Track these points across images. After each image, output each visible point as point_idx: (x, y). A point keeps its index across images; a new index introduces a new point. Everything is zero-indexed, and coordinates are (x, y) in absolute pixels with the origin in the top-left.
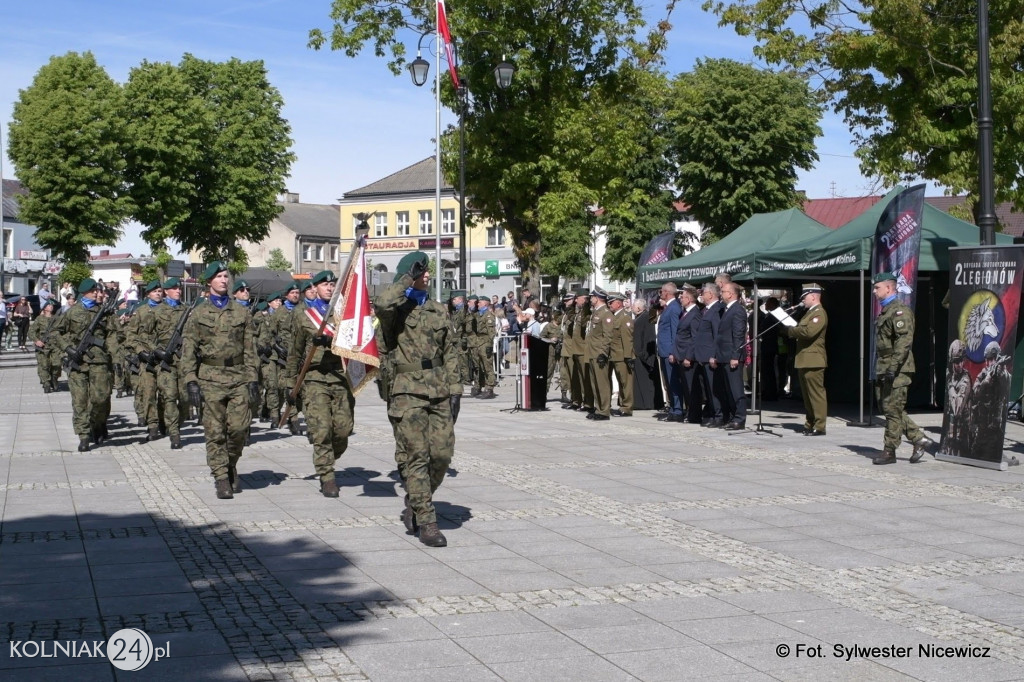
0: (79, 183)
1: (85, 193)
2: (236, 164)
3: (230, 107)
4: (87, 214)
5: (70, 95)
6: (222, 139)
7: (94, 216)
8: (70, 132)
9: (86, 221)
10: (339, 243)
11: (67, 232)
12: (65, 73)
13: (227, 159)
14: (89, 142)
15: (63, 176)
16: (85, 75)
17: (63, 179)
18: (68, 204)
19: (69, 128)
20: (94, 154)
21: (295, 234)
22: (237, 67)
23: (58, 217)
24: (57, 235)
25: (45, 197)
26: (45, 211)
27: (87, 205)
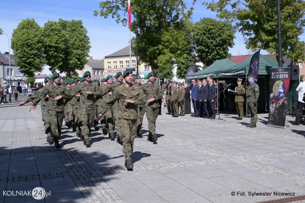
0: (31, 55)
1: (33, 58)
2: (75, 49)
3: (72, 33)
4: (33, 64)
5: (28, 30)
6: (71, 42)
7: (36, 64)
8: (28, 41)
9: (33, 66)
10: (104, 70)
11: (28, 69)
12: (26, 24)
13: (72, 48)
14: (34, 43)
15: (27, 53)
16: (32, 25)
18: (28, 61)
19: (28, 40)
20: (35, 47)
21: (92, 68)
22: (74, 22)
23: (25, 65)
24: (25, 69)
25: (22, 59)
26: (22, 63)
27: (34, 61)
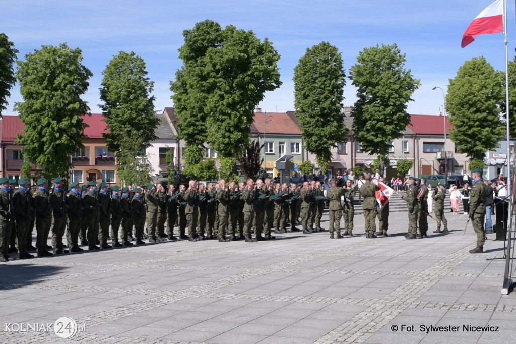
0: (475, 121)
1: (478, 126)
4: (479, 136)
5: (471, 79)
7: (483, 137)
8: (470, 97)
9: (480, 140)
11: (470, 145)
12: (470, 68)
14: (479, 101)
15: (467, 118)
16: (479, 68)
17: (468, 120)
18: (470, 132)
19: (469, 95)
20: (482, 107)
23: (466, 138)
24: (466, 147)
25: (459, 129)
26: (460, 136)
27: (480, 132)
